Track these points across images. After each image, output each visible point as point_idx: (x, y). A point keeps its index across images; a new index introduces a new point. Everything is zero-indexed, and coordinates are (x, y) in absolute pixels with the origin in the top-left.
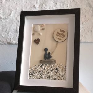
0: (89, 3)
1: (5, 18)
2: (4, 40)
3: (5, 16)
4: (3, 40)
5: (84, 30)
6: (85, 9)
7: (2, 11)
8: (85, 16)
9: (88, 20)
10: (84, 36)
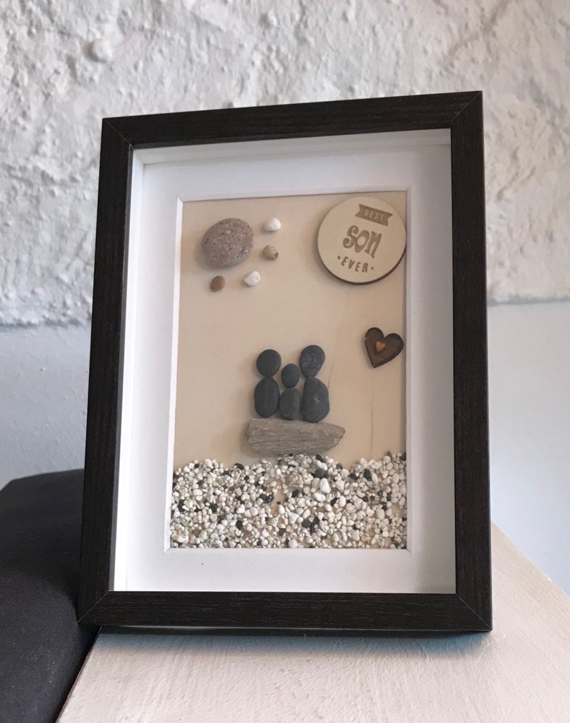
0: (532, 82)
1: (73, 180)
2: (69, 302)
3: (69, 168)
4: (64, 304)
5: (510, 231)
6: (512, 116)
7: (54, 143)
8: (514, 156)
9: (529, 177)
10: (507, 263)
